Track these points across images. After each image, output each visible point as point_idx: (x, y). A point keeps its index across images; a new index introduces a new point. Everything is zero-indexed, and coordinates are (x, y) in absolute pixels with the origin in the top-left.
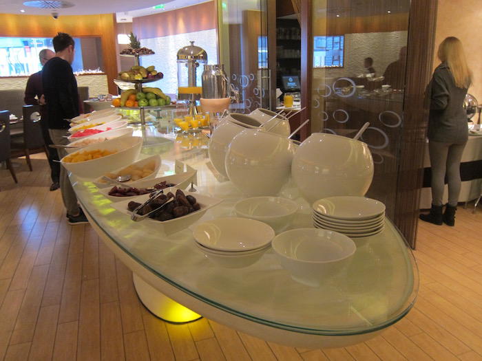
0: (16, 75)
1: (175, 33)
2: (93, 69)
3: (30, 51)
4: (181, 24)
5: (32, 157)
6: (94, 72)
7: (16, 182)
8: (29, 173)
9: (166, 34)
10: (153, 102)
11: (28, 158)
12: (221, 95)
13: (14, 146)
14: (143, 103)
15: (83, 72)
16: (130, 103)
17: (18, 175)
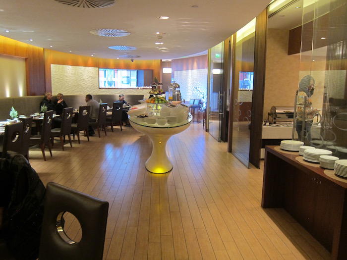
0: (104, 87)
1: (192, 69)
2: (147, 86)
3: (117, 72)
4: (195, 65)
5: (114, 127)
6: (148, 87)
7: (106, 135)
8: (112, 133)
9: (187, 69)
10: (160, 102)
11: (112, 127)
12: (178, 100)
13: (107, 120)
14: (156, 102)
15: (143, 87)
16: (152, 102)
17: (107, 133)
